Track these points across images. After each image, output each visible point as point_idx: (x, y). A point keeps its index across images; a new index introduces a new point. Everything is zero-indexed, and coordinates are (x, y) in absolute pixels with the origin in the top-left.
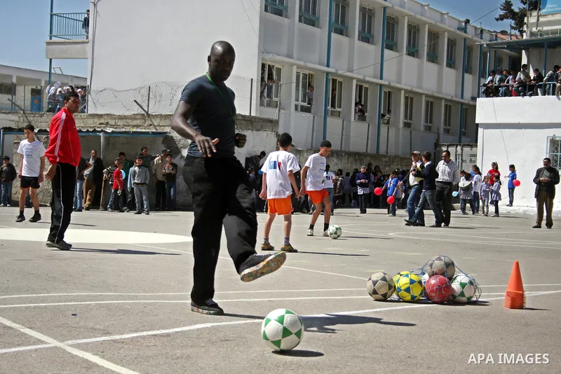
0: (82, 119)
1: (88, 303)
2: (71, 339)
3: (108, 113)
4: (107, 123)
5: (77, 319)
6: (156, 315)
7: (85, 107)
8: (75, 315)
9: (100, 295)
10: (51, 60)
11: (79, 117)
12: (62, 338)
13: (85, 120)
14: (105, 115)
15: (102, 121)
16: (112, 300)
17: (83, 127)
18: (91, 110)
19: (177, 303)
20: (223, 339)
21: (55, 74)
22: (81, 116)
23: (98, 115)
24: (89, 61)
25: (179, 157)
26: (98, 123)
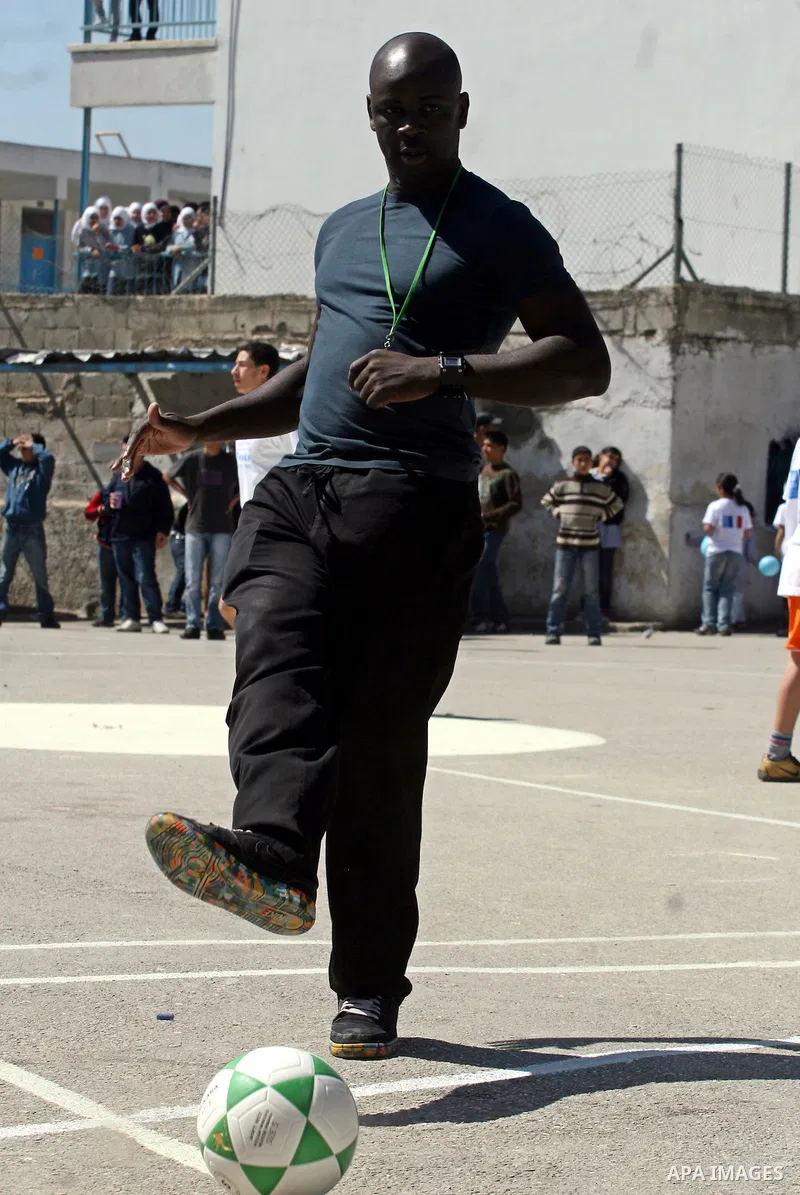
0: (194, 313)
1: (211, 974)
2: (155, 1105)
3: (285, 291)
4: (282, 328)
5: (173, 1032)
6: (445, 1020)
7: (204, 273)
8: (169, 1018)
9: (253, 947)
10: (88, 112)
11: (184, 307)
12: (123, 1099)
13: (207, 318)
14: (274, 298)
15: (265, 320)
16: (296, 964)
17: (197, 343)
18: (227, 280)
19: (521, 976)
20: (676, 1107)
21: (104, 156)
22: (191, 303)
23: (248, 299)
24: (220, 112)
25: (534, 440)
26: (250, 326)
